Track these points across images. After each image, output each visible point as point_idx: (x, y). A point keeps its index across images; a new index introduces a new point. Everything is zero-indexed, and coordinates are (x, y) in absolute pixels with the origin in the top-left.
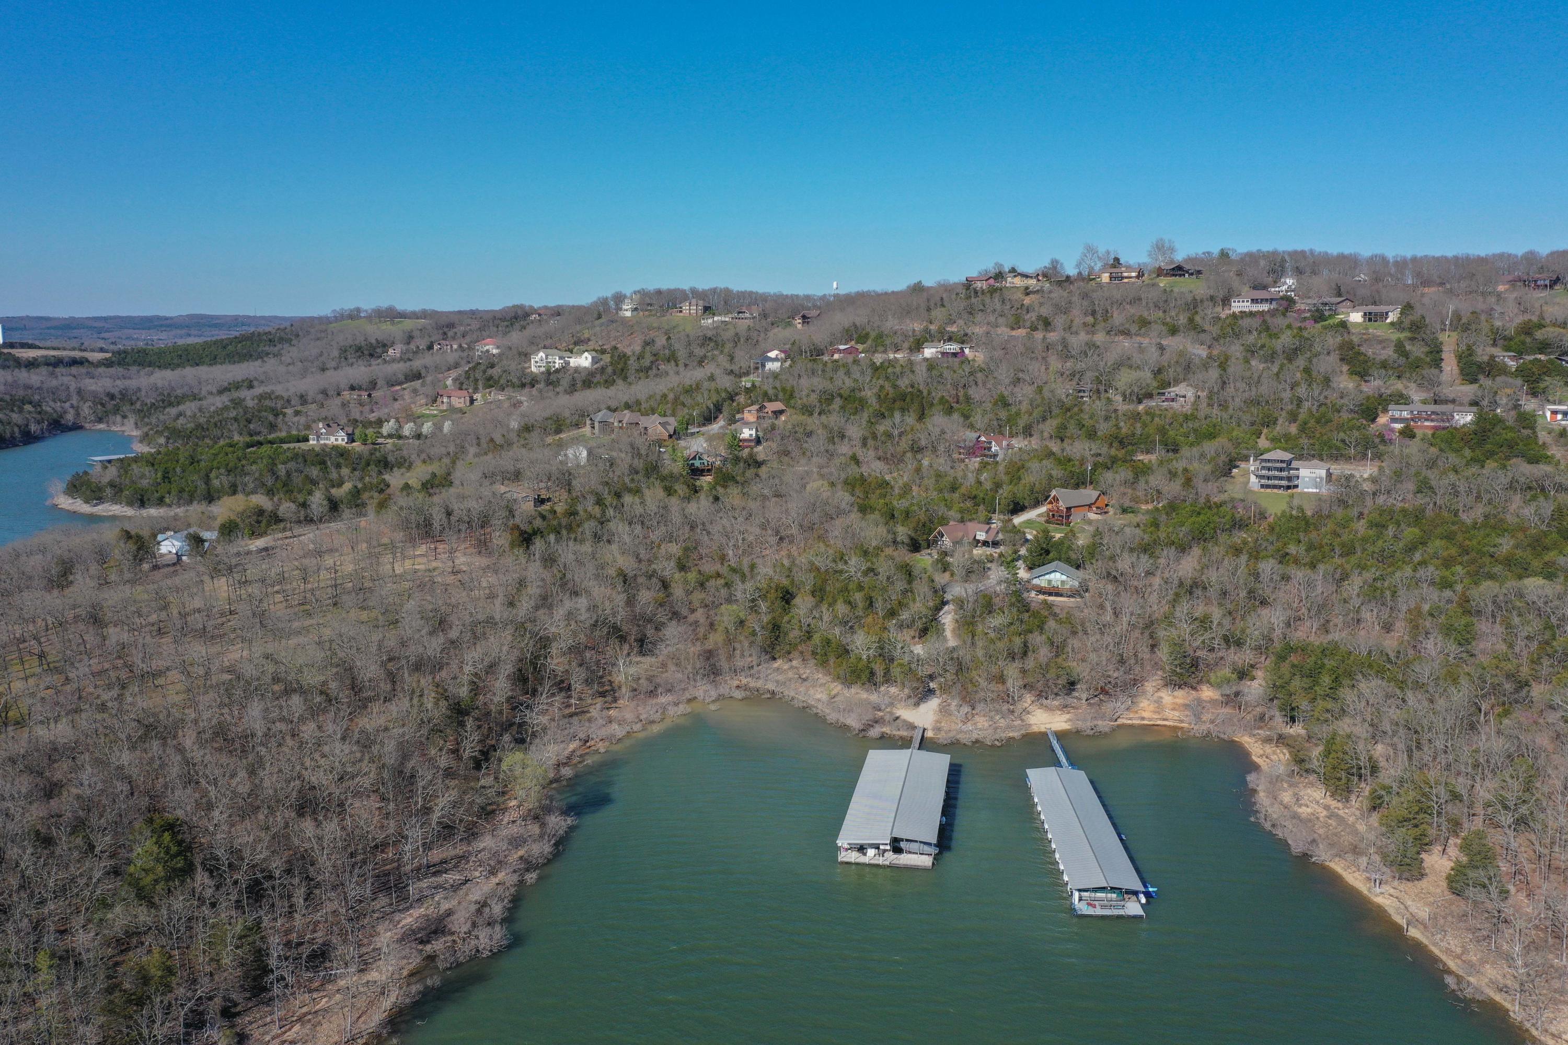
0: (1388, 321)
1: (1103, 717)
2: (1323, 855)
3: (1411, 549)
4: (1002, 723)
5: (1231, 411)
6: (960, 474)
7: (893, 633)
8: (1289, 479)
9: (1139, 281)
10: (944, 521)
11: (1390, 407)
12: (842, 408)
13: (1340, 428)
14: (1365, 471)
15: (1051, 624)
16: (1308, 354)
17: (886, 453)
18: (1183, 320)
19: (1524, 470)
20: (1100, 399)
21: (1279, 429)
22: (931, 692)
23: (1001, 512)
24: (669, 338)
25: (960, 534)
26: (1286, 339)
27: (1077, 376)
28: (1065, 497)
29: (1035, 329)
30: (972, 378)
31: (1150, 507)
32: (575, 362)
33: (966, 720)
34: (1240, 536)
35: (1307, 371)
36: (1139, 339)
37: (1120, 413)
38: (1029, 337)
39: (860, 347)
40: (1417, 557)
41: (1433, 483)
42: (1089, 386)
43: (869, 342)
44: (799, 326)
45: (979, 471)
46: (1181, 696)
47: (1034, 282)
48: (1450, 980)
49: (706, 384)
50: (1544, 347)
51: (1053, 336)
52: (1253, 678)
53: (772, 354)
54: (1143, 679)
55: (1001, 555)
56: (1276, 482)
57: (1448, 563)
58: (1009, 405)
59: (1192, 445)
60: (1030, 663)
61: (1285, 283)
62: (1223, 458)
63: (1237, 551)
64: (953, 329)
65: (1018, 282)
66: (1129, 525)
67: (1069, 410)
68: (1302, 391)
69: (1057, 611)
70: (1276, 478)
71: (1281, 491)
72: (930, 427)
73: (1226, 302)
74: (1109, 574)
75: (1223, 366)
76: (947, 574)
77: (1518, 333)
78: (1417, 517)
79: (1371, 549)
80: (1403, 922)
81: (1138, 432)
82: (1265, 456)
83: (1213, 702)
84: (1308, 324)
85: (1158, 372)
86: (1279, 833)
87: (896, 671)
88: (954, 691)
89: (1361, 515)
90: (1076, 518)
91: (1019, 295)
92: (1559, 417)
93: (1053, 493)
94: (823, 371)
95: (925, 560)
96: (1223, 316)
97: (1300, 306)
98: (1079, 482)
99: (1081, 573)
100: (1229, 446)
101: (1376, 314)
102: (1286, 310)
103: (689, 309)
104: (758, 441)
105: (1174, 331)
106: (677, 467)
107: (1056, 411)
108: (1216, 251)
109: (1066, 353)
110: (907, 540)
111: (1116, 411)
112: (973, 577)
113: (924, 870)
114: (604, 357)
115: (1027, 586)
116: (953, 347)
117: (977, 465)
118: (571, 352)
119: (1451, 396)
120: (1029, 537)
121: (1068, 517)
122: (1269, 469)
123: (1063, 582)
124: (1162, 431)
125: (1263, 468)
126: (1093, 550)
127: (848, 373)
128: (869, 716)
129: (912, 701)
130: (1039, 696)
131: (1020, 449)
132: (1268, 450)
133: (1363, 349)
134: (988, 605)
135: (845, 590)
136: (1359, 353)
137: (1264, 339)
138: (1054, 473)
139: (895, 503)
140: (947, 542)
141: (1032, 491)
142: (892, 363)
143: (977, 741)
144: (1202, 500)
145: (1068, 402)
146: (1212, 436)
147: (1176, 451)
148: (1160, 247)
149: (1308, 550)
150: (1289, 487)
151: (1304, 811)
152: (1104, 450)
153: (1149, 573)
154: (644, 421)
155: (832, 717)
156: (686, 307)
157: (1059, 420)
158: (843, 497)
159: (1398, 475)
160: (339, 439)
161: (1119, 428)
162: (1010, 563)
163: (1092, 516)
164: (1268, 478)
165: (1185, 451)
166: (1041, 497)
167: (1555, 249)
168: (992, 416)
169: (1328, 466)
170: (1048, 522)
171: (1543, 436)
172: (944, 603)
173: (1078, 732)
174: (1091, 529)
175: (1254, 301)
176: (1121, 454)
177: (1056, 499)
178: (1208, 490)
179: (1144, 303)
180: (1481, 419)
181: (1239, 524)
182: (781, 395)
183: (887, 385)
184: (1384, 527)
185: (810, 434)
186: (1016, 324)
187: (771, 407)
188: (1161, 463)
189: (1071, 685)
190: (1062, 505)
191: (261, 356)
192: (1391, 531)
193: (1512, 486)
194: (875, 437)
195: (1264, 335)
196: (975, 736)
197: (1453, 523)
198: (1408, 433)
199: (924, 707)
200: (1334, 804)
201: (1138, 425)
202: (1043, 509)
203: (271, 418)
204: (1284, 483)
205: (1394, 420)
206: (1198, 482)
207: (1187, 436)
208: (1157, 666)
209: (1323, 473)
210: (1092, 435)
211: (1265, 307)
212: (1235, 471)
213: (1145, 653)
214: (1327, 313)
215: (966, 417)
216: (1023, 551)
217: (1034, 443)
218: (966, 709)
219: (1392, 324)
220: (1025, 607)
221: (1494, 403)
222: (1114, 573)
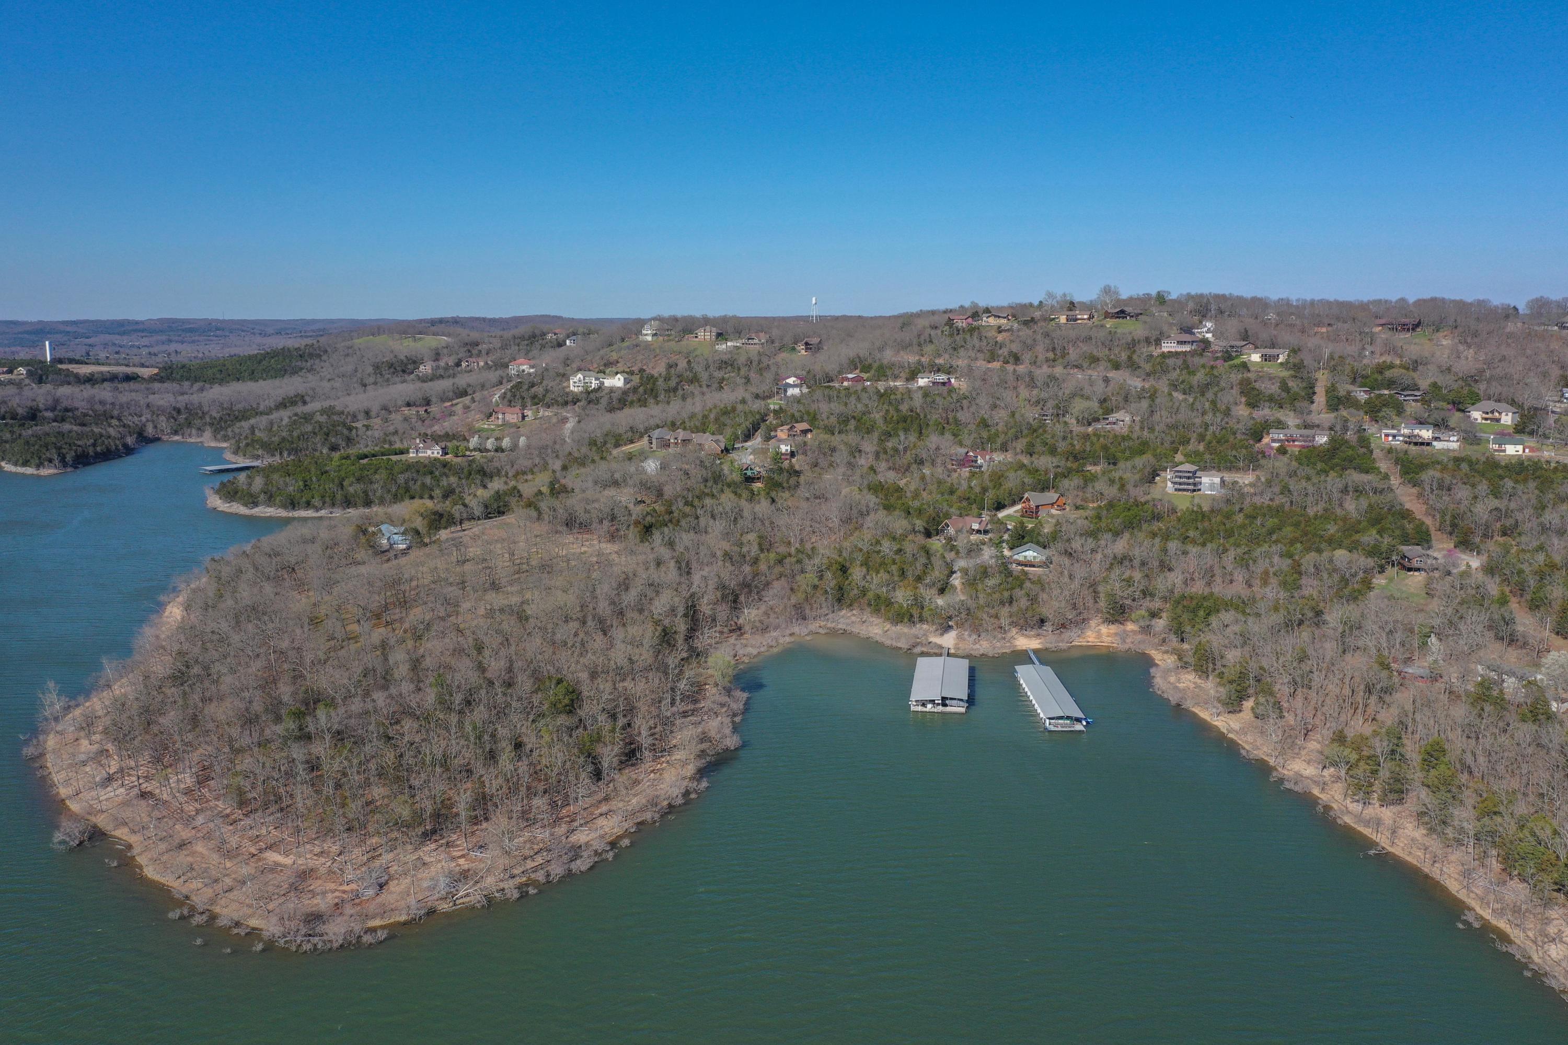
0: (1279, 361)
1: (1062, 641)
2: (1188, 704)
3: (1270, 533)
4: (998, 644)
5: (1156, 434)
6: (955, 482)
7: (922, 590)
8: (1195, 484)
9: (1090, 322)
10: (948, 516)
11: (1271, 431)
12: (856, 428)
13: (1233, 447)
14: (1246, 479)
15: (1028, 584)
16: (1216, 389)
17: (894, 464)
18: (1124, 356)
19: (1355, 477)
20: (1059, 421)
21: (1191, 447)
22: (950, 627)
23: (988, 509)
24: (689, 362)
25: (960, 525)
26: (1200, 377)
27: (1042, 403)
28: (1034, 498)
29: (1007, 362)
30: (958, 404)
31: (1095, 505)
32: (608, 382)
33: (975, 643)
34: (1156, 526)
35: (1214, 403)
36: (1090, 372)
37: (1074, 434)
38: (1002, 369)
39: (865, 376)
40: (1274, 537)
41: (1291, 487)
42: (1051, 411)
43: (872, 372)
44: (803, 352)
45: (970, 479)
46: (1113, 628)
47: (1005, 321)
48: (1243, 752)
49: (740, 407)
50: (1390, 384)
51: (1021, 369)
52: (1161, 618)
53: (791, 381)
54: (1089, 619)
55: (991, 539)
56: (1186, 487)
57: (1292, 542)
58: (988, 426)
59: (1127, 459)
60: (1015, 608)
61: (1205, 326)
62: (1148, 469)
63: (1154, 535)
64: (939, 361)
65: (992, 321)
66: (1080, 518)
67: (1035, 431)
68: (1208, 418)
69: (1031, 577)
70: (1185, 484)
71: (1189, 493)
72: (928, 443)
73: (1158, 342)
74: (1066, 551)
75: (1153, 397)
76: (953, 553)
77: (1372, 373)
78: (1277, 511)
79: (1243, 532)
80: (1225, 731)
81: (1088, 449)
82: (1177, 469)
83: (1132, 631)
84: (1219, 363)
85: (1103, 401)
86: (1165, 696)
87: (926, 613)
88: (967, 625)
89: (1241, 510)
90: (1042, 514)
91: (993, 333)
92: (1390, 438)
93: (1026, 495)
94: (838, 397)
95: (937, 543)
96: (1155, 354)
97: (1214, 348)
98: (1044, 487)
99: (1047, 551)
100: (1153, 460)
101: (1270, 356)
102: (1204, 350)
103: (705, 335)
104: (792, 454)
105: (1117, 366)
106: (736, 477)
107: (1025, 432)
108: (1154, 293)
109: (1032, 382)
110: (922, 530)
111: (1071, 431)
112: (973, 554)
113: (962, 714)
114: (633, 377)
115: (1010, 561)
116: (942, 377)
117: (967, 474)
118: (604, 373)
119: (1317, 422)
120: (1009, 527)
121: (1037, 512)
122: (1180, 477)
123: (1034, 557)
124: (1105, 448)
125: (1176, 477)
126: (1055, 536)
127: (859, 399)
128: (912, 641)
129: (940, 632)
130: (1021, 629)
131: (999, 462)
132: (1182, 463)
133: (1257, 385)
134: (985, 572)
135: (883, 564)
136: (1254, 389)
137: (1185, 376)
138: (1026, 480)
139: (910, 503)
140: (951, 531)
141: (1010, 494)
142: (893, 390)
143: (983, 655)
144: (1132, 500)
145: (1035, 424)
146: (1142, 453)
147: (1115, 464)
148: (1107, 290)
149: (1202, 535)
150: (1194, 491)
151: (1181, 685)
152: (1062, 463)
153: (1093, 551)
154: (697, 438)
155: (888, 642)
156: (701, 334)
157: (1028, 439)
158: (872, 499)
159: (1269, 483)
160: (435, 452)
161: (1073, 445)
162: (998, 544)
163: (1054, 512)
164: (1180, 484)
165: (1121, 464)
166: (1017, 499)
167: (1421, 297)
168: (976, 435)
169: (1221, 475)
170: (1022, 516)
171: (1377, 453)
172: (953, 572)
173: (1046, 649)
174: (1054, 521)
175: (1180, 343)
176: (1075, 466)
177: (1029, 500)
178: (1138, 493)
179: (1094, 340)
180: (1332, 440)
181: (1157, 517)
182: (806, 417)
183: (892, 412)
184: (1255, 518)
185: (833, 450)
186: (992, 358)
187: (801, 426)
188: (1104, 473)
189: (1042, 621)
190: (1033, 504)
191: (295, 371)
192: (1259, 522)
193: (1345, 491)
194: (886, 452)
195: (1184, 372)
196: (981, 652)
197: (1301, 515)
198: (1282, 451)
199: (946, 636)
200: (1199, 681)
201: (1088, 444)
202: (1018, 507)
203: (345, 432)
204: (1191, 487)
205: (1274, 441)
206: (1130, 487)
207: (1123, 452)
208: (1098, 611)
209: (1217, 480)
210: (1053, 451)
211: (1187, 348)
212: (1157, 478)
213: (1090, 603)
214: (1234, 354)
215: (955, 435)
216: (1006, 537)
217: (1009, 457)
218: (974, 637)
219: (1281, 364)
220: (1010, 573)
221: (1345, 429)
222: (1070, 550)
